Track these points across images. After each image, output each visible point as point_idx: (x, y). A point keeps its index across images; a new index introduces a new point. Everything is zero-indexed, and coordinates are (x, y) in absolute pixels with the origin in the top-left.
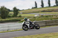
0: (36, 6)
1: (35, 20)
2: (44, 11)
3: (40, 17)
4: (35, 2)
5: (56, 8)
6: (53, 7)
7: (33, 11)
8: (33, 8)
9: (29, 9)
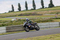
0: (13, 10)
1: (12, 24)
2: (21, 15)
3: (17, 21)
4: (12, 5)
5: (33, 11)
6: (30, 10)
7: (10, 15)
8: (9, 12)
9: (6, 13)
